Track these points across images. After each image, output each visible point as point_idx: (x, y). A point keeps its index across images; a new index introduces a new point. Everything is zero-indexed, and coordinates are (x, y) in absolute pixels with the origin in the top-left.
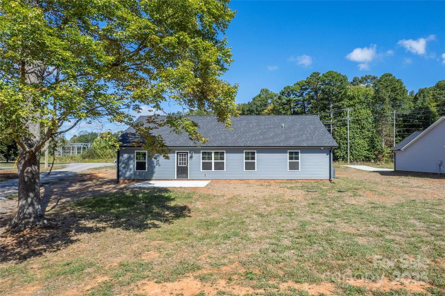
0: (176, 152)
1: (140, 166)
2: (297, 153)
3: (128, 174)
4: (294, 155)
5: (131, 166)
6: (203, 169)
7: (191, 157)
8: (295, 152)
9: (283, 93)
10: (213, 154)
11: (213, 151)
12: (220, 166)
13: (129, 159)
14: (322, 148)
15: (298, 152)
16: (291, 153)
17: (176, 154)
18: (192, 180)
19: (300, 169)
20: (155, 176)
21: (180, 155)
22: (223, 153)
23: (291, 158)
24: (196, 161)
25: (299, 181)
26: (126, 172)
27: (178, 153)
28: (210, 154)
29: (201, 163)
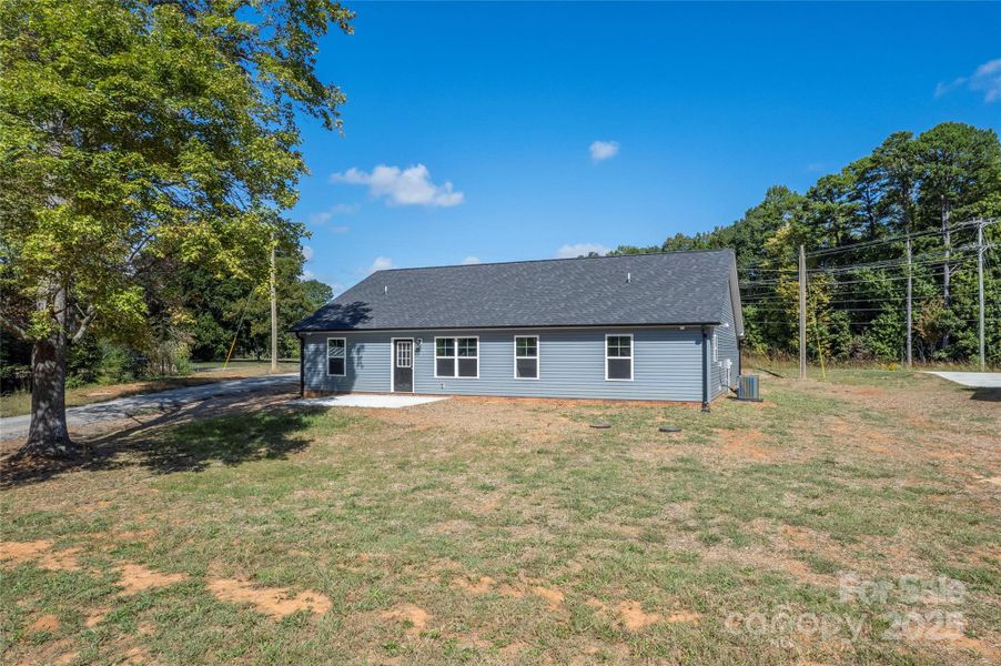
0: (393, 339)
1: (336, 366)
2: (626, 341)
3: (315, 380)
4: (619, 345)
5: (320, 366)
6: (438, 374)
7: (418, 350)
8: (622, 338)
9: (814, 194)
10: (456, 344)
11: (456, 338)
12: (468, 369)
13: (317, 352)
14: (682, 328)
15: (629, 338)
16: (612, 341)
17: (392, 345)
18: (420, 395)
19: (632, 377)
20: (357, 385)
21: (400, 345)
22: (475, 340)
23: (612, 352)
24: (426, 356)
25: (630, 403)
26: (312, 376)
27: (396, 341)
28: (450, 342)
29: (435, 362)
